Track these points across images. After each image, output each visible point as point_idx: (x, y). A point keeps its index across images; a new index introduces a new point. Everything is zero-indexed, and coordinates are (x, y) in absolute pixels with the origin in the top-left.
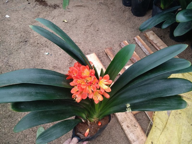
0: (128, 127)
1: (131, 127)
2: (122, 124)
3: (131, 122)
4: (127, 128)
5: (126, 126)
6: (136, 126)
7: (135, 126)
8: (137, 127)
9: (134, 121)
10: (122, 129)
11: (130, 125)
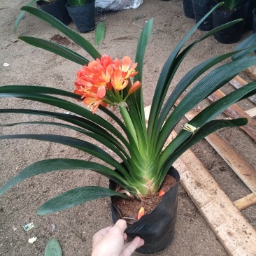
0: (230, 234)
1: (236, 235)
2: (217, 229)
3: (235, 225)
4: (228, 237)
5: (225, 233)
6: (248, 232)
7: (246, 232)
8: (251, 234)
9: (242, 221)
10: (218, 239)
11: (233, 231)
